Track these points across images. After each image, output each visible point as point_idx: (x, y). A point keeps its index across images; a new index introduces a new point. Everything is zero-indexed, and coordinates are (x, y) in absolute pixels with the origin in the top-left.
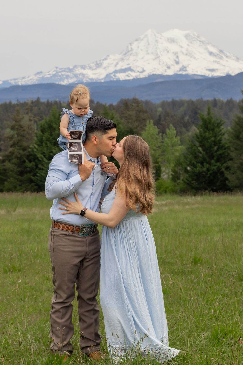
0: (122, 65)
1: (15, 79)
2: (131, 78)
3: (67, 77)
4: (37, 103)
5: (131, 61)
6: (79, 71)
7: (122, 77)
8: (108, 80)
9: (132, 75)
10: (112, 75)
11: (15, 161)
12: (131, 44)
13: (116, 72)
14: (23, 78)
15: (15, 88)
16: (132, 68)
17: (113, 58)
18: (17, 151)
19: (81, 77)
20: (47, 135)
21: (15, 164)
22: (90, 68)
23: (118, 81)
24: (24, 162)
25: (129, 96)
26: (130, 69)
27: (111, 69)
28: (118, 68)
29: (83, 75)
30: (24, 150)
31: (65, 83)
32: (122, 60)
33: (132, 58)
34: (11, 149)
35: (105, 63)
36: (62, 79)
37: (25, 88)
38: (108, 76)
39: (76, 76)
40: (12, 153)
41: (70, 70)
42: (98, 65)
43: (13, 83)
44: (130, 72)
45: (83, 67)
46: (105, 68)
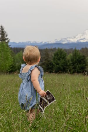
0: (82, 37)
3: (65, 41)
4: (55, 49)
5: (85, 36)
6: (68, 39)
7: (82, 41)
8: (78, 42)
9: (85, 41)
10: (79, 41)
12: (85, 31)
13: (80, 40)
14: (51, 41)
15: (48, 44)
16: (86, 38)
17: (79, 35)
19: (69, 41)
20: (56, 57)
21: (46, 66)
22: (72, 38)
23: (81, 43)
24: (49, 65)
25: (84, 47)
26: (84, 39)
27: (79, 39)
29: (70, 40)
30: (49, 61)
31: (64, 43)
32: (82, 36)
33: (85, 35)
35: (77, 37)
36: (63, 41)
37: (51, 44)
38: (78, 41)
39: (67, 41)
40: (45, 62)
41: (66, 39)
42: (75, 37)
43: (47, 43)
45: (70, 38)
46: (77, 38)
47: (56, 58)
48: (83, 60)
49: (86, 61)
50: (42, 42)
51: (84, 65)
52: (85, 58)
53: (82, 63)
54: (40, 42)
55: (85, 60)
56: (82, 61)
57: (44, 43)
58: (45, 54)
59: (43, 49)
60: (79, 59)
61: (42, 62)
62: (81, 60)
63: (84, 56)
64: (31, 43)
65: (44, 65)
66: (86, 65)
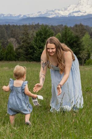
0: (76, 10)
1: (29, 15)
2: (80, 15)
3: (52, 14)
4: (38, 25)
5: (80, 8)
6: (57, 12)
7: (76, 15)
8: (69, 16)
9: (80, 14)
10: (71, 14)
11: (24, 49)
13: (73, 12)
14: (32, 14)
15: (29, 19)
16: (81, 11)
17: (72, 6)
18: (25, 44)
19: (58, 14)
20: (39, 37)
21: (24, 50)
22: (62, 10)
23: (74, 17)
24: (28, 49)
25: (78, 23)
26: (79, 11)
27: (71, 11)
28: (74, 11)
29: (59, 13)
30: (28, 44)
31: (51, 17)
32: (76, 7)
33: (80, 6)
34: (22, 44)
35: (69, 9)
36: (49, 15)
37: (33, 19)
38: (70, 14)
39: (56, 14)
41: (53, 11)
42: (66, 9)
43: (28, 16)
44: (79, 13)
45: (59, 10)
46: (68, 11)
47: (39, 39)
48: (76, 42)
49: (80, 44)
50: (20, 15)
51: (78, 49)
52: (78, 40)
53: (75, 47)
54: (17, 15)
55: (79, 42)
56: (75, 44)
57: (22, 16)
58: (23, 34)
59: (21, 25)
60: (71, 41)
61: (20, 44)
62: (74, 42)
63: (77, 37)
64: (5, 16)
65: (22, 49)
66: (80, 50)
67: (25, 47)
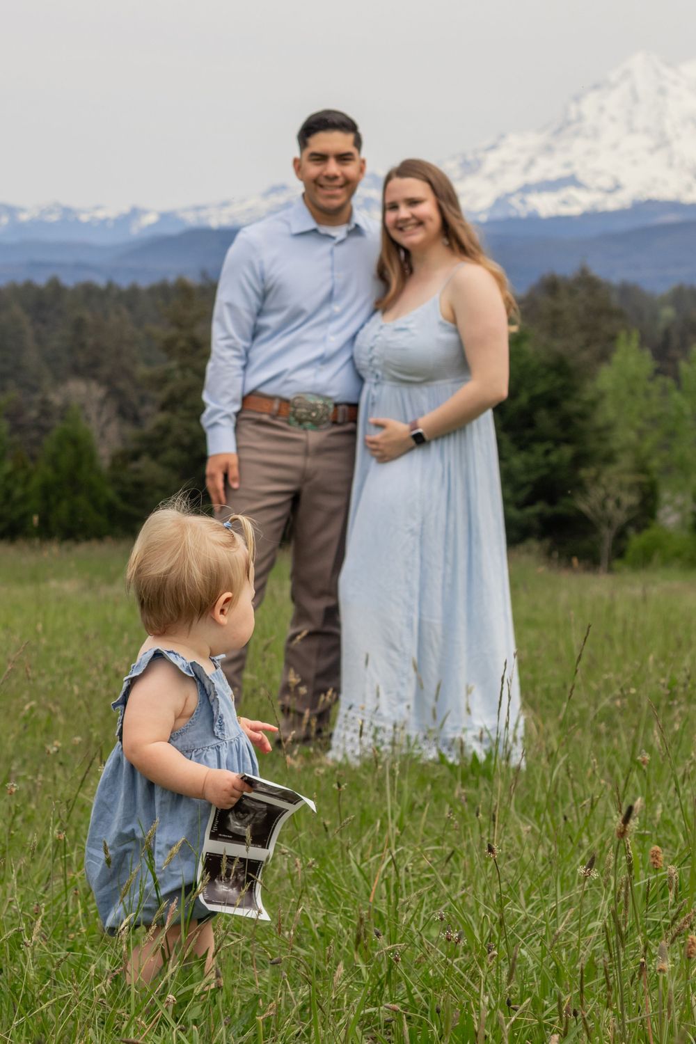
0: (549, 168)
1: (197, 208)
2: (575, 210)
5: (576, 155)
7: (546, 205)
8: (499, 214)
9: (579, 202)
10: (515, 201)
11: (172, 455)
12: (577, 99)
13: (526, 189)
14: (225, 204)
15: (198, 237)
16: (581, 177)
17: (517, 145)
18: (179, 422)
21: (172, 466)
23: (534, 219)
25: (566, 268)
26: (572, 181)
27: (512, 181)
28: (535, 175)
32: (548, 150)
33: (580, 145)
34: (161, 417)
35: (492, 161)
38: (501, 202)
40: (165, 430)
42: (470, 167)
43: (191, 219)
44: (572, 192)
46: (491, 177)
48: (551, 402)
49: (583, 416)
50: (135, 213)
51: (567, 452)
52: (568, 391)
53: (541, 439)
54: (112, 209)
55: (570, 406)
56: (544, 419)
57: (151, 219)
58: (169, 346)
59: (144, 283)
61: (136, 420)
62: (536, 401)
63: (560, 367)
64: (24, 217)
65: (155, 455)
66: (580, 460)
67: (179, 445)
